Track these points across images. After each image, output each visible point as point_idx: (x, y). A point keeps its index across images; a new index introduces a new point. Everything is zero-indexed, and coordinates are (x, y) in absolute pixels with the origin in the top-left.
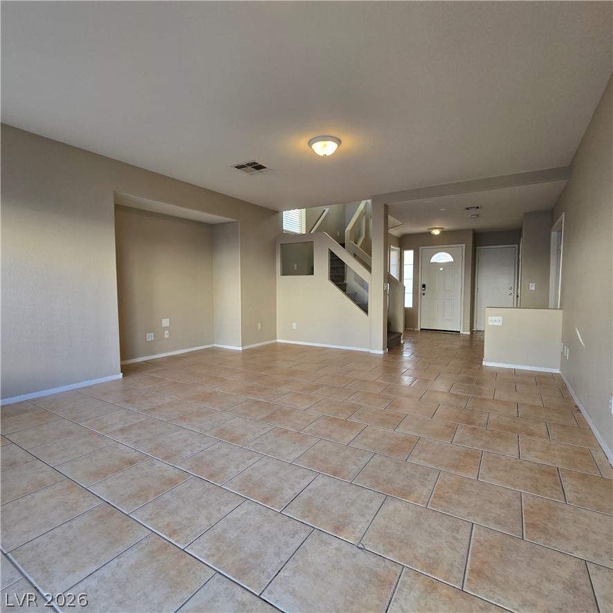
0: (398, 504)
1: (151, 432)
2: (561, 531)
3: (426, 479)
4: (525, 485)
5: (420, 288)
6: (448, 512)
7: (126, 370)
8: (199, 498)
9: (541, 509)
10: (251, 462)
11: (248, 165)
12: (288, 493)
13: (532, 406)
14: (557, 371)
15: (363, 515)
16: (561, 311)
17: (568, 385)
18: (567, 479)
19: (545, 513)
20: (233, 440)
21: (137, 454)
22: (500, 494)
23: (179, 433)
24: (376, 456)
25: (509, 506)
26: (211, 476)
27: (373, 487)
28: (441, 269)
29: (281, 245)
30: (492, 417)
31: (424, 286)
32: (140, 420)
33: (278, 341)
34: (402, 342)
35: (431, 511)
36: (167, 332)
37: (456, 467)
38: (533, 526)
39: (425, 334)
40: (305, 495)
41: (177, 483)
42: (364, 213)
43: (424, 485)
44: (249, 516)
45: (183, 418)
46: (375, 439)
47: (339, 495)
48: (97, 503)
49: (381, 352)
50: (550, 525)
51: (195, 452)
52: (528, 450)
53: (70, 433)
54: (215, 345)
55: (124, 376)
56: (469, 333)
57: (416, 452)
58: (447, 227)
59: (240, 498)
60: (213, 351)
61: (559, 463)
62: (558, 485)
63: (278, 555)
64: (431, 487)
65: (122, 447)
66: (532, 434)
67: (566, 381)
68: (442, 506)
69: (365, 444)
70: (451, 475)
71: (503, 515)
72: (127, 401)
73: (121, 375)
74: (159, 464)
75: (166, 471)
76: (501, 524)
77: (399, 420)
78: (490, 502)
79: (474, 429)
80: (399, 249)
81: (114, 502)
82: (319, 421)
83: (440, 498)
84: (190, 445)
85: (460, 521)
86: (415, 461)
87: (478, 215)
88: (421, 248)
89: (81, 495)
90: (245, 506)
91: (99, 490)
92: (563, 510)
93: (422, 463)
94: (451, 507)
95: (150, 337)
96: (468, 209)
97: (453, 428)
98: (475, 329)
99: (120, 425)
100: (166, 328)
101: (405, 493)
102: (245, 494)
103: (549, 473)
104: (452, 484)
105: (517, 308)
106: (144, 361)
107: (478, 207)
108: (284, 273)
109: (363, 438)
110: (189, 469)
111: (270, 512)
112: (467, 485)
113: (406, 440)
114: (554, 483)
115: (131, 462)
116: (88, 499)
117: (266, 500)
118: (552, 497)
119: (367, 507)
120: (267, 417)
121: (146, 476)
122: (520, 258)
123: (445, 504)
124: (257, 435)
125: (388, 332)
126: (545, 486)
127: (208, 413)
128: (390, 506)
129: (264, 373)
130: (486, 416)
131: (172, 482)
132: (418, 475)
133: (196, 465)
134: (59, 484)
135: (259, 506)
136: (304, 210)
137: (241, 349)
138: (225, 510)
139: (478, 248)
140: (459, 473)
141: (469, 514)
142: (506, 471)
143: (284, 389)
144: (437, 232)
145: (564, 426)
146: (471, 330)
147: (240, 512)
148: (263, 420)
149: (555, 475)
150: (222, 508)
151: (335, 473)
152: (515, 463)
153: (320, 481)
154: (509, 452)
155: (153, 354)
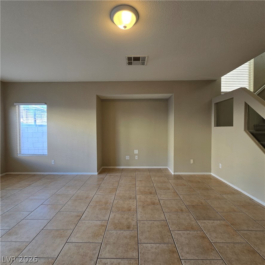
33: (212, 174)
54: (168, 167)
55: (99, 174)
95: (128, 158)
100: (136, 155)
106: (123, 169)
155: (129, 166)
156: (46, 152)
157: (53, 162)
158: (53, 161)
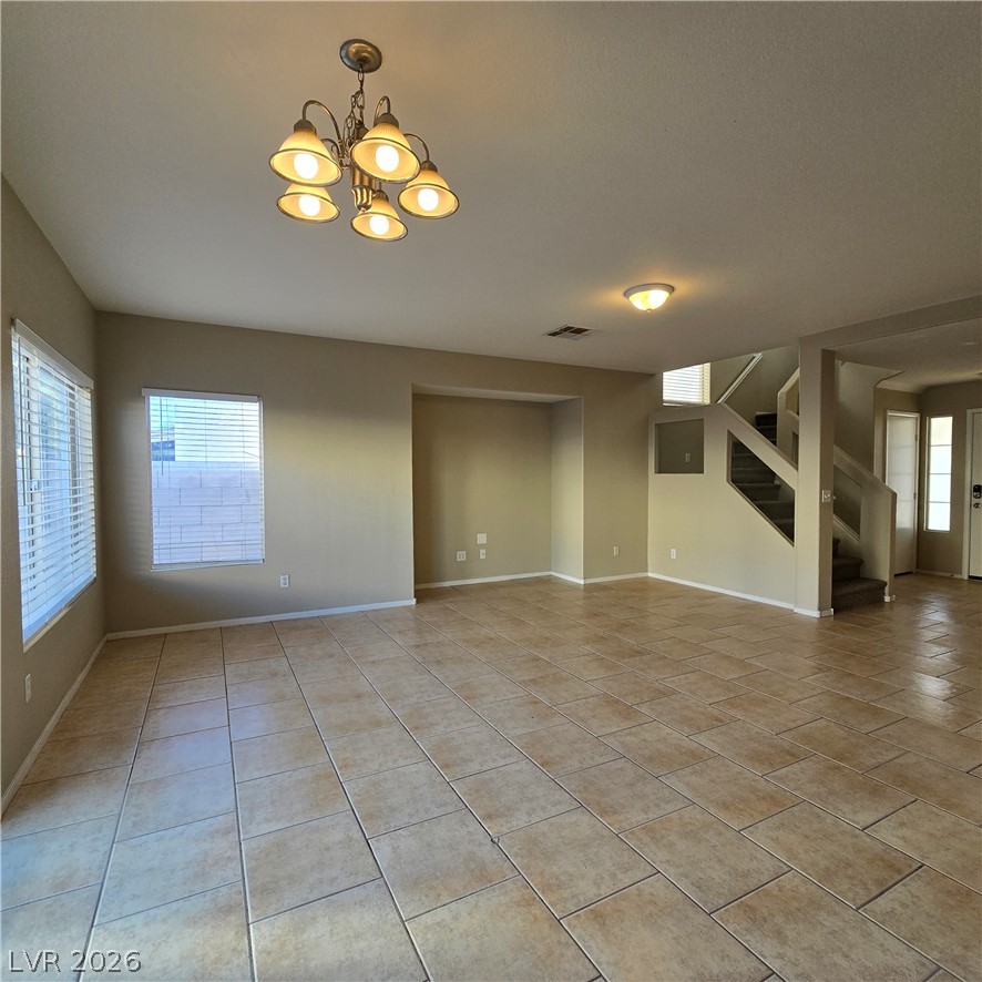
3: (657, 806)
5: (969, 493)
7: (420, 595)
10: (465, 726)
11: (563, 330)
12: (474, 768)
15: (530, 815)
20: (468, 698)
21: (370, 689)
24: (622, 760)
25: (745, 876)
27: (575, 791)
29: (658, 426)
30: (906, 760)
31: (976, 489)
32: (397, 656)
33: (650, 574)
34: (887, 599)
35: (618, 840)
36: (483, 551)
40: (490, 775)
43: (646, 811)
46: (645, 740)
49: (816, 614)
54: (552, 573)
55: (417, 602)
57: (686, 771)
60: (548, 581)
63: (411, 816)
64: (652, 817)
69: (622, 742)
73: (414, 601)
77: (715, 724)
79: (837, 768)
82: (591, 700)
83: (650, 831)
85: (645, 864)
86: (671, 781)
88: (970, 411)
90: (422, 765)
93: (679, 786)
94: (651, 846)
95: (461, 556)
97: (797, 757)
100: (483, 546)
101: (611, 811)
104: (688, 823)
109: (629, 734)
111: (440, 779)
113: (693, 752)
119: (544, 808)
120: (531, 681)
127: (470, 661)
128: (573, 817)
137: (582, 582)
140: (720, 815)
143: (588, 648)
148: (523, 682)
151: (545, 763)
155: (465, 578)
156: (257, 553)
157: (283, 582)
158: (285, 579)
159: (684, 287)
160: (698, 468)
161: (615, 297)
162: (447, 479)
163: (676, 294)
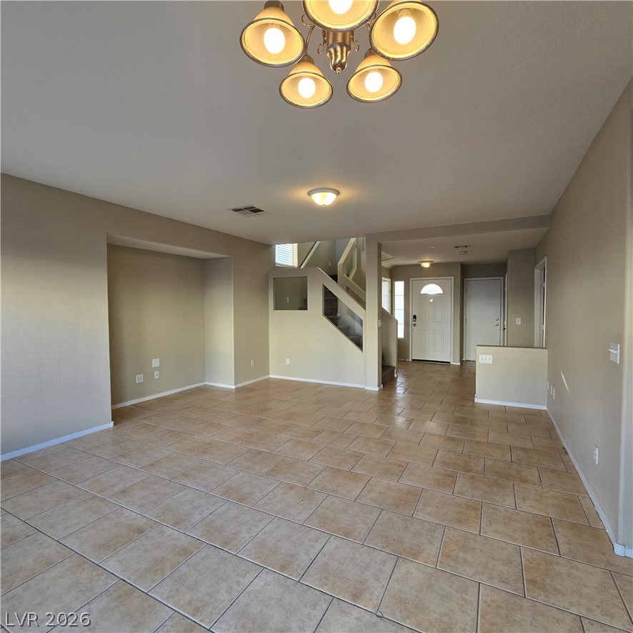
0: (410, 565)
1: (156, 494)
2: (558, 587)
3: (433, 537)
4: (524, 539)
5: (411, 319)
6: (456, 572)
8: (216, 570)
9: (539, 564)
10: (262, 525)
11: (246, 209)
12: (304, 560)
13: (524, 450)
14: (544, 408)
15: (378, 580)
16: (546, 351)
17: (555, 423)
18: (560, 529)
19: (543, 567)
20: (241, 500)
21: (144, 520)
22: (502, 549)
23: (184, 493)
24: (384, 512)
25: (511, 562)
26: (225, 543)
27: (384, 547)
28: (431, 301)
29: (274, 279)
30: (489, 463)
31: (415, 317)
32: (140, 479)
33: (271, 376)
34: (395, 376)
35: (440, 572)
36: (157, 373)
37: (459, 521)
38: (533, 582)
39: (417, 366)
40: (321, 560)
41: (191, 554)
42: (356, 246)
43: (432, 543)
44: (269, 587)
45: (186, 475)
46: (381, 493)
47: (353, 559)
48: (112, 582)
49: (377, 389)
50: (548, 581)
51: (204, 515)
52: (524, 499)
53: (68, 498)
54: (206, 383)
55: (115, 424)
56: (459, 364)
57: (420, 506)
58: (436, 261)
59: (258, 568)
61: (551, 513)
62: (552, 537)
64: (438, 545)
65: (127, 513)
66: (526, 481)
67: (553, 419)
68: (450, 566)
69: (371, 499)
70: (456, 530)
71: (506, 572)
72: (123, 456)
73: (112, 424)
74: (169, 531)
75: (178, 539)
76: (504, 582)
77: (402, 469)
78: (493, 559)
79: (473, 477)
80: (390, 280)
81: (130, 579)
82: (324, 474)
83: (448, 556)
84: (198, 507)
85: (468, 582)
86: (420, 516)
87: (466, 252)
88: (411, 279)
89: (95, 573)
90: (263, 576)
91: (111, 565)
92: (558, 564)
93: (428, 518)
94: (459, 566)
95: (139, 379)
96: (457, 247)
97: (453, 477)
98: (464, 359)
99: (120, 487)
100: (156, 369)
101: (415, 553)
102: (261, 563)
103: (544, 524)
104: (457, 540)
105: (504, 346)
106: (133, 405)
107: (466, 246)
108: (277, 308)
109: (369, 491)
110: (201, 536)
111: (289, 582)
112: (471, 541)
113: (410, 492)
114: (549, 535)
115: (140, 531)
116: (103, 578)
117: (283, 568)
118: (547, 550)
119: (380, 570)
120: (272, 470)
121: (158, 547)
122: (506, 290)
123: (452, 564)
124: (264, 494)
125: (383, 366)
126: (541, 539)
127: (211, 467)
128: (403, 568)
129: (261, 416)
130: (482, 461)
131: (186, 552)
132: (425, 532)
133: (208, 531)
134: (68, 560)
135: (277, 576)
136: (296, 245)
137: (233, 387)
138: (245, 581)
139: (465, 279)
140: (462, 528)
141: (476, 573)
142: (505, 524)
143: (284, 436)
144: (426, 265)
145: (554, 471)
146: (460, 360)
147: (259, 583)
148: (268, 473)
149: (549, 526)
150: (242, 580)
151: (347, 534)
152: (512, 513)
153: (334, 543)
154: (506, 501)
155: (143, 396)
159: (346, 193)
160: (304, 306)
161: (301, 194)
162: (127, 315)
163: (340, 196)
